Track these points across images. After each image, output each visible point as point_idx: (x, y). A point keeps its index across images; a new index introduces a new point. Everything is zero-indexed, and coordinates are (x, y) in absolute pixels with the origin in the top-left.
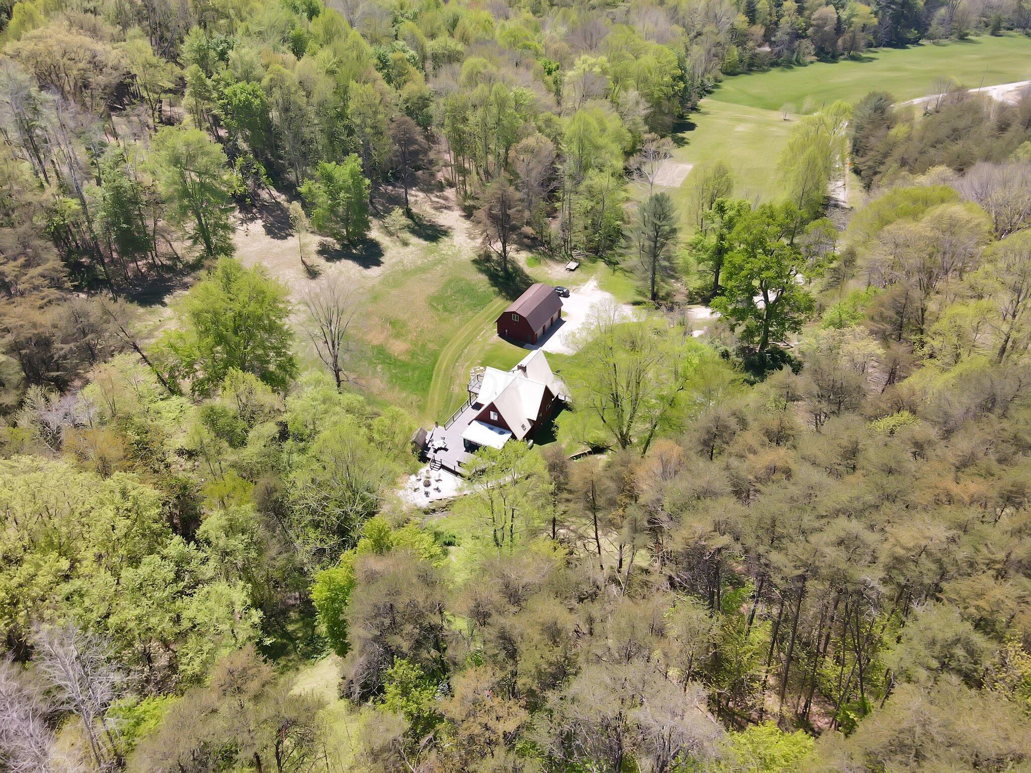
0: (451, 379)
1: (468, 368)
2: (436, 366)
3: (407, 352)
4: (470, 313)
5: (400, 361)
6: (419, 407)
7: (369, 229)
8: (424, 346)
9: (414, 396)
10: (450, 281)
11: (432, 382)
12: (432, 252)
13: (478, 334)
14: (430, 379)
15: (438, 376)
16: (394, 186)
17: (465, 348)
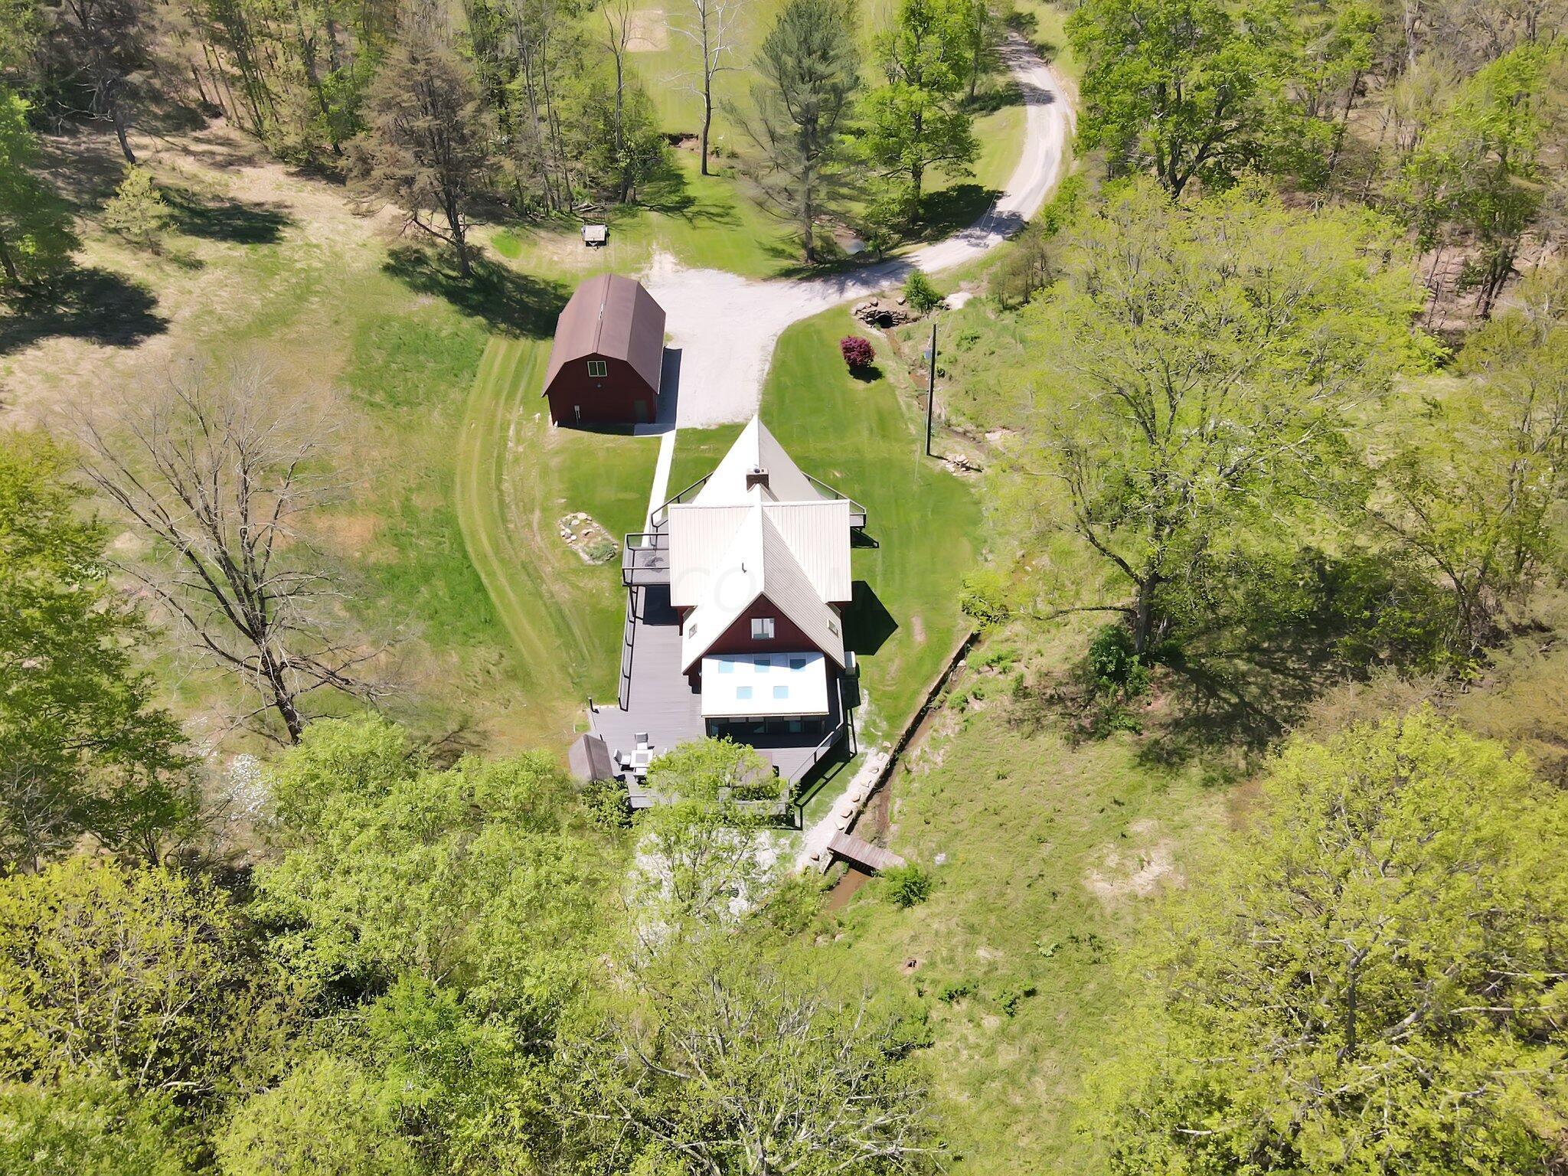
0: (531, 571)
1: (546, 526)
2: (469, 549)
3: (378, 537)
4: (455, 394)
5: (377, 568)
6: (512, 675)
7: (75, 244)
8: (407, 510)
9: (482, 651)
10: (364, 330)
11: (493, 595)
12: (270, 271)
13: (504, 440)
14: (480, 588)
15: (491, 574)
16: (73, 133)
17: (499, 480)
